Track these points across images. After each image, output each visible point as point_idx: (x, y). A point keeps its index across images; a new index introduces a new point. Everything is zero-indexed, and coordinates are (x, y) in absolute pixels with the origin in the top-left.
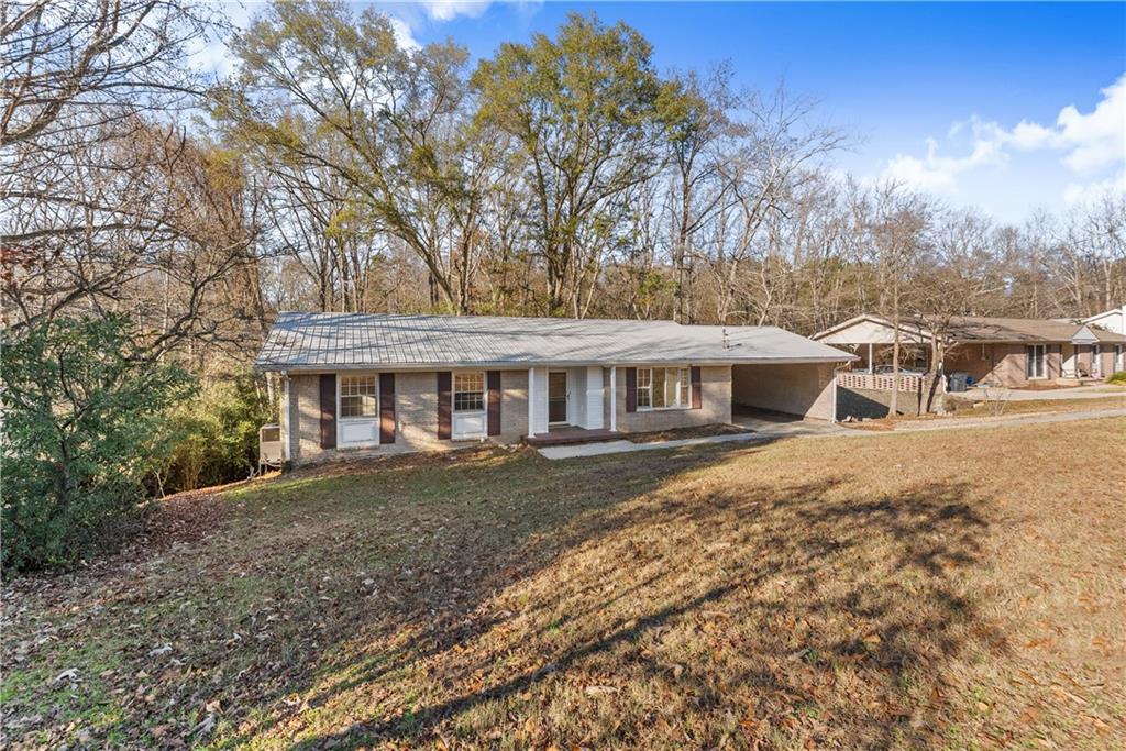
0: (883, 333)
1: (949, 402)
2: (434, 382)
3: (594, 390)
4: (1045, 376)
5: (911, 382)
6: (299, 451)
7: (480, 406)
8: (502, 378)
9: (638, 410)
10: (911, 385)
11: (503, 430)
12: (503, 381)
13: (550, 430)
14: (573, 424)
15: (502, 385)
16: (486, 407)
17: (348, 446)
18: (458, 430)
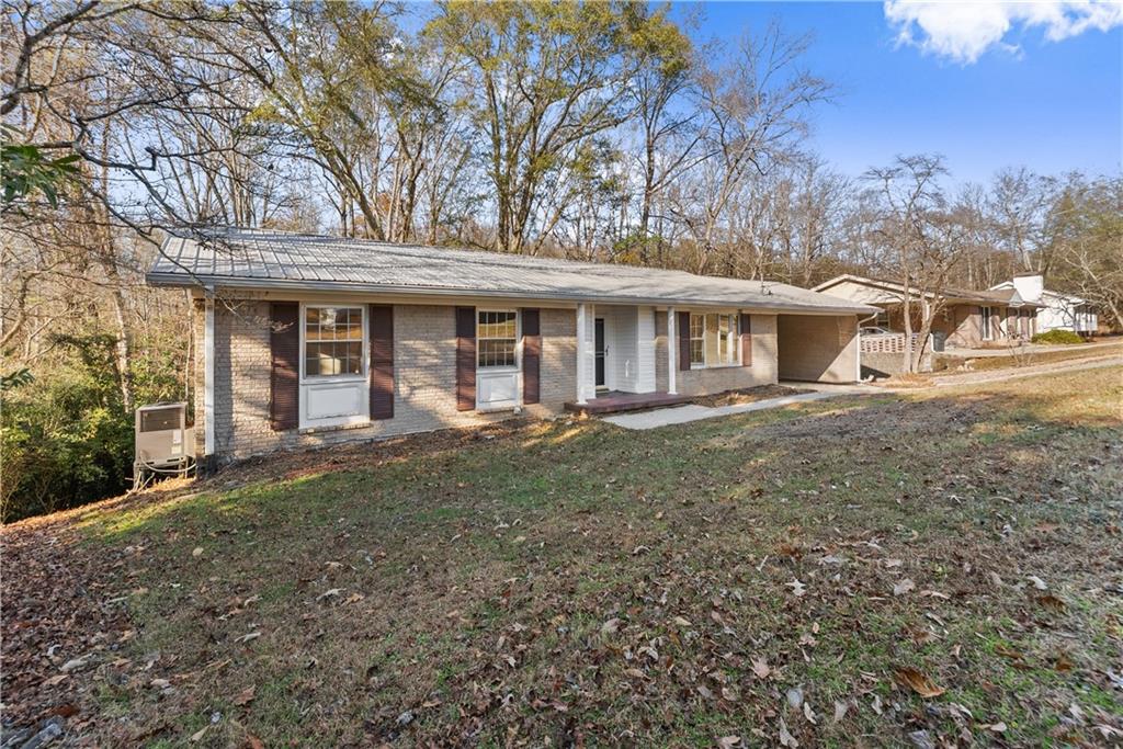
0: (865, 292)
1: (938, 361)
2: (450, 322)
3: (645, 340)
4: (991, 337)
5: (897, 342)
6: (230, 436)
7: (511, 362)
8: (541, 320)
9: (692, 367)
10: (897, 346)
11: (543, 395)
12: (544, 324)
13: (597, 395)
14: (612, 389)
15: (542, 330)
16: (520, 363)
17: (316, 424)
18: (483, 398)
